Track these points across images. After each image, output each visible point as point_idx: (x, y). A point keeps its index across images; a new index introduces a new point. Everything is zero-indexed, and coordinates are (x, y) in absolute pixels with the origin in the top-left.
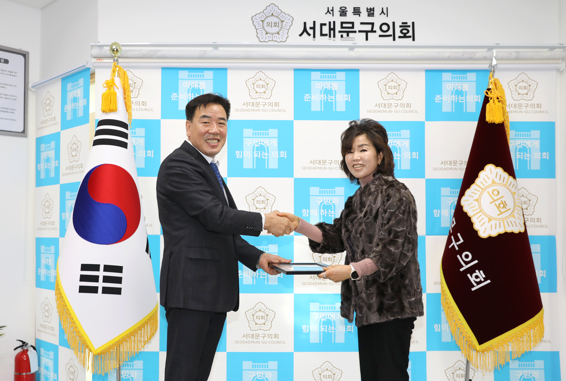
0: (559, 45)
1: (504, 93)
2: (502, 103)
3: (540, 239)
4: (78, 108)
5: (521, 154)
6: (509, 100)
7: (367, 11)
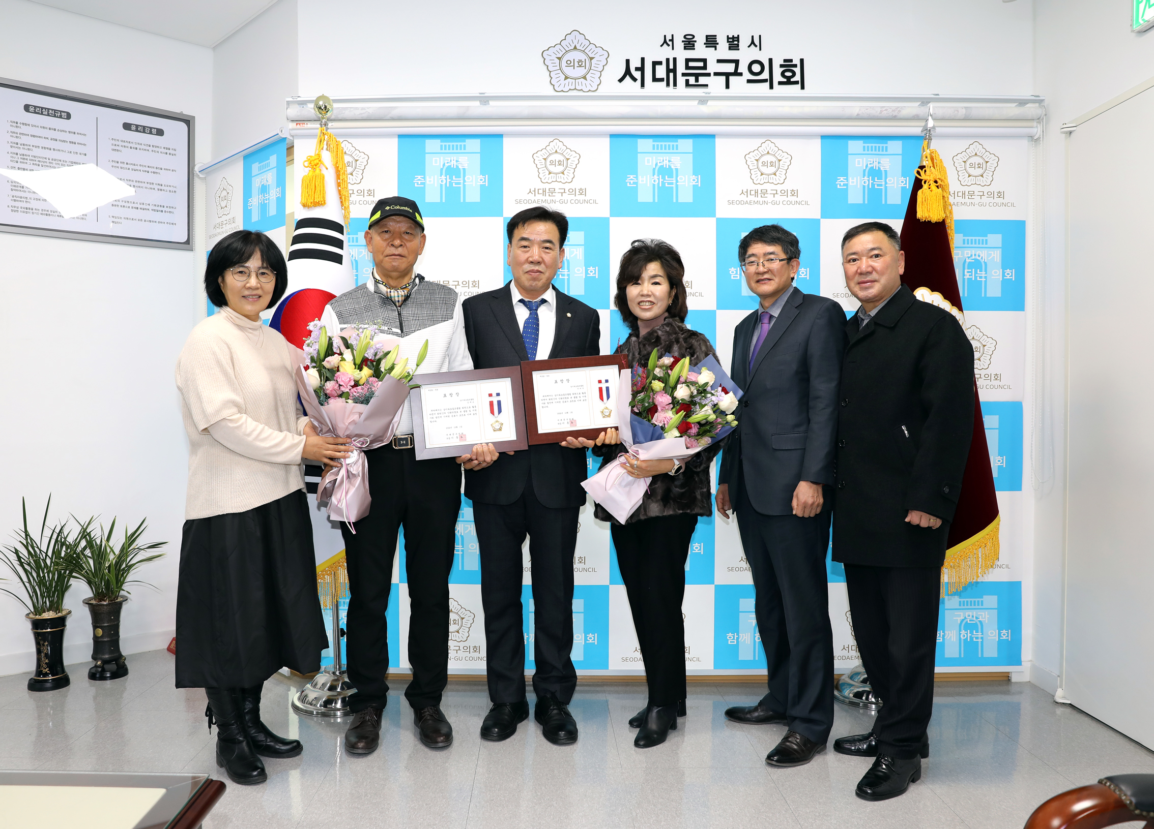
0: (1033, 98)
1: (946, 173)
2: (943, 189)
3: (998, 407)
4: (269, 202)
5: (971, 272)
6: (953, 185)
7: (728, 41)
